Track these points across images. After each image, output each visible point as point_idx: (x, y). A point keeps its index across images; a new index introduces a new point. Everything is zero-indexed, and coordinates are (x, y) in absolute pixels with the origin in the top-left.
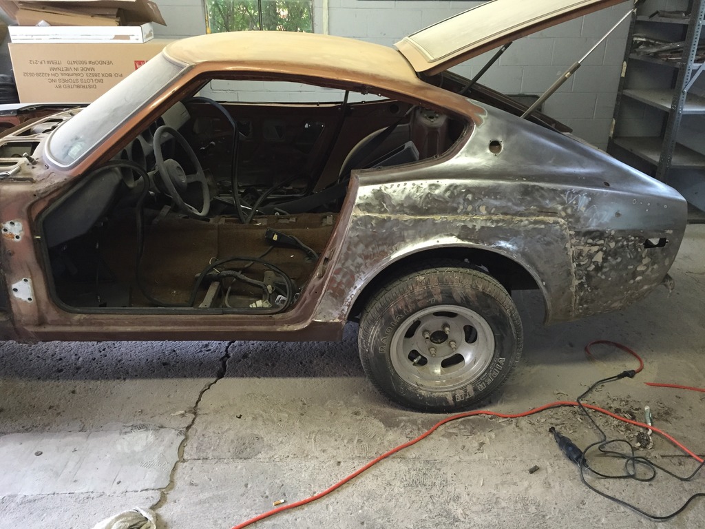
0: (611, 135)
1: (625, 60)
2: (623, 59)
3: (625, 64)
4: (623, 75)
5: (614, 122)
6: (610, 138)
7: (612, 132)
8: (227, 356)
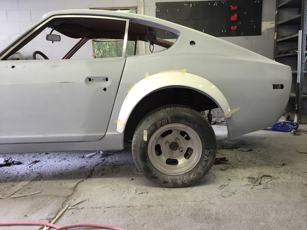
1: (274, 59)
8: (94, 170)
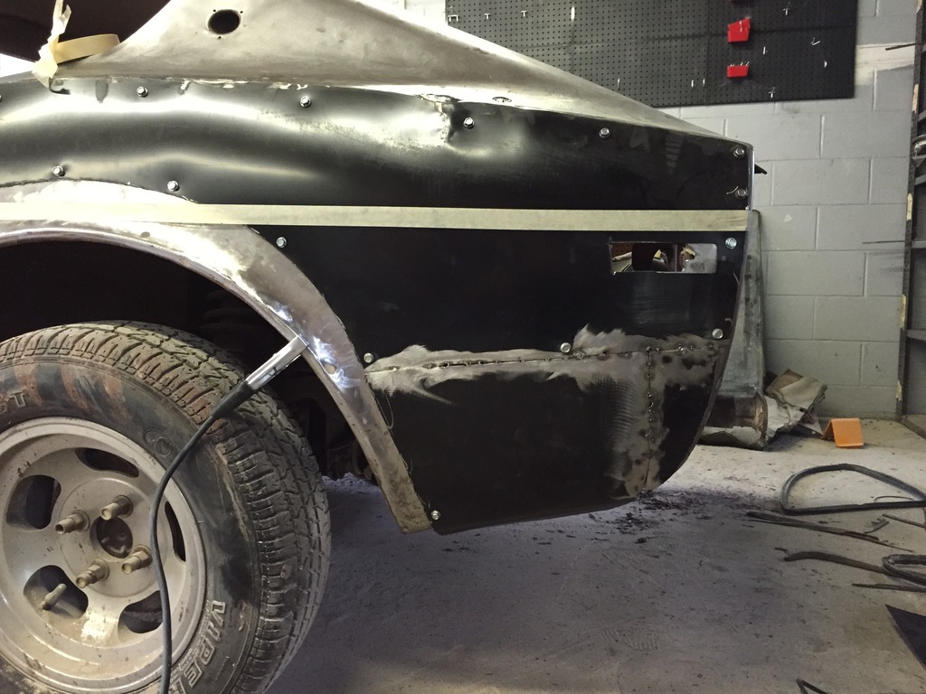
0: (902, 325)
1: (909, 192)
2: (906, 191)
3: (910, 198)
4: (909, 217)
5: (905, 300)
6: (901, 329)
7: (903, 319)
